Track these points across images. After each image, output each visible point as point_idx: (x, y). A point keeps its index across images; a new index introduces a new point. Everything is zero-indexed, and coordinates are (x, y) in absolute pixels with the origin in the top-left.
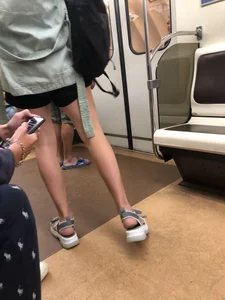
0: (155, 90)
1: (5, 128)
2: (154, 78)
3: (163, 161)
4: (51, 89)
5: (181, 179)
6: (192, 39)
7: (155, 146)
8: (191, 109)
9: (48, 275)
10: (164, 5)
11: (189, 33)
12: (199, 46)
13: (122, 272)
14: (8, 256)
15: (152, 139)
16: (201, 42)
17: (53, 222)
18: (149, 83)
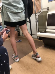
0: (37, 23)
1: (1, 32)
2: (37, 20)
3: (39, 40)
4: (21, 20)
5: (44, 45)
6: (46, 10)
7: (38, 37)
8: (46, 28)
9: (11, 69)
10: (39, 2)
11: (46, 9)
12: (48, 12)
13: (30, 68)
14: (2, 64)
15: (37, 35)
16: (49, 11)
17: (13, 56)
18: (36, 21)
